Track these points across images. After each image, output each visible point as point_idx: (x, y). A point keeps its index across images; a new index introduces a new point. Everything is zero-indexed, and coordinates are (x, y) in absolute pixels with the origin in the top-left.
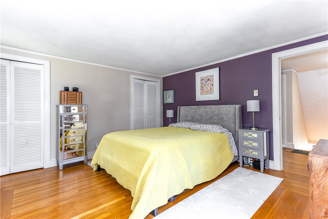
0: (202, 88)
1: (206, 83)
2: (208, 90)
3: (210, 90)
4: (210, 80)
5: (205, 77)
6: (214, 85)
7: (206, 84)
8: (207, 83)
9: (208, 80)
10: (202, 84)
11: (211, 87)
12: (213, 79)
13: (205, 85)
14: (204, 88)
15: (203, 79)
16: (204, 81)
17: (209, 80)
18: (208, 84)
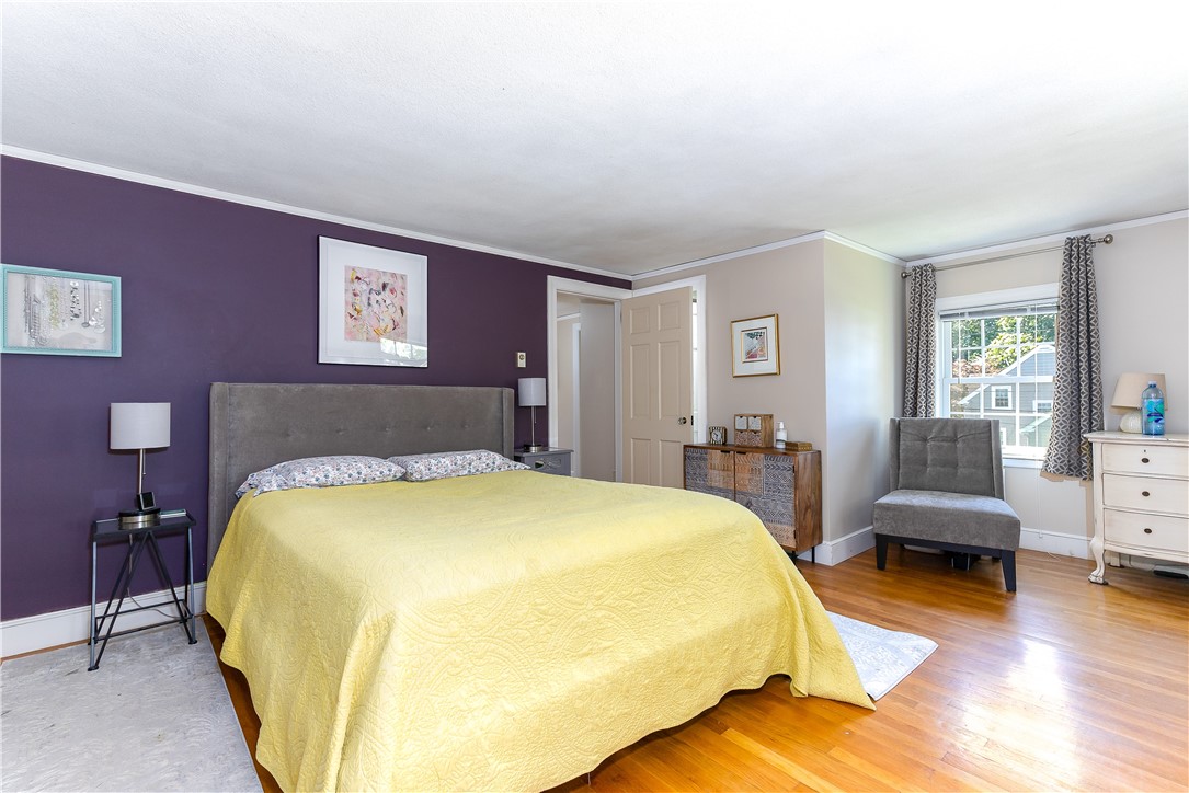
0: (354, 314)
1: (374, 297)
2: (383, 325)
3: (391, 326)
4: (392, 291)
5: (370, 273)
6: (408, 312)
7: (373, 302)
8: (379, 298)
9: (384, 286)
10: (355, 295)
11: (397, 319)
12: (404, 288)
13: (369, 304)
14: (364, 313)
15: (358, 278)
16: (364, 287)
17: (387, 289)
18: (381, 301)
